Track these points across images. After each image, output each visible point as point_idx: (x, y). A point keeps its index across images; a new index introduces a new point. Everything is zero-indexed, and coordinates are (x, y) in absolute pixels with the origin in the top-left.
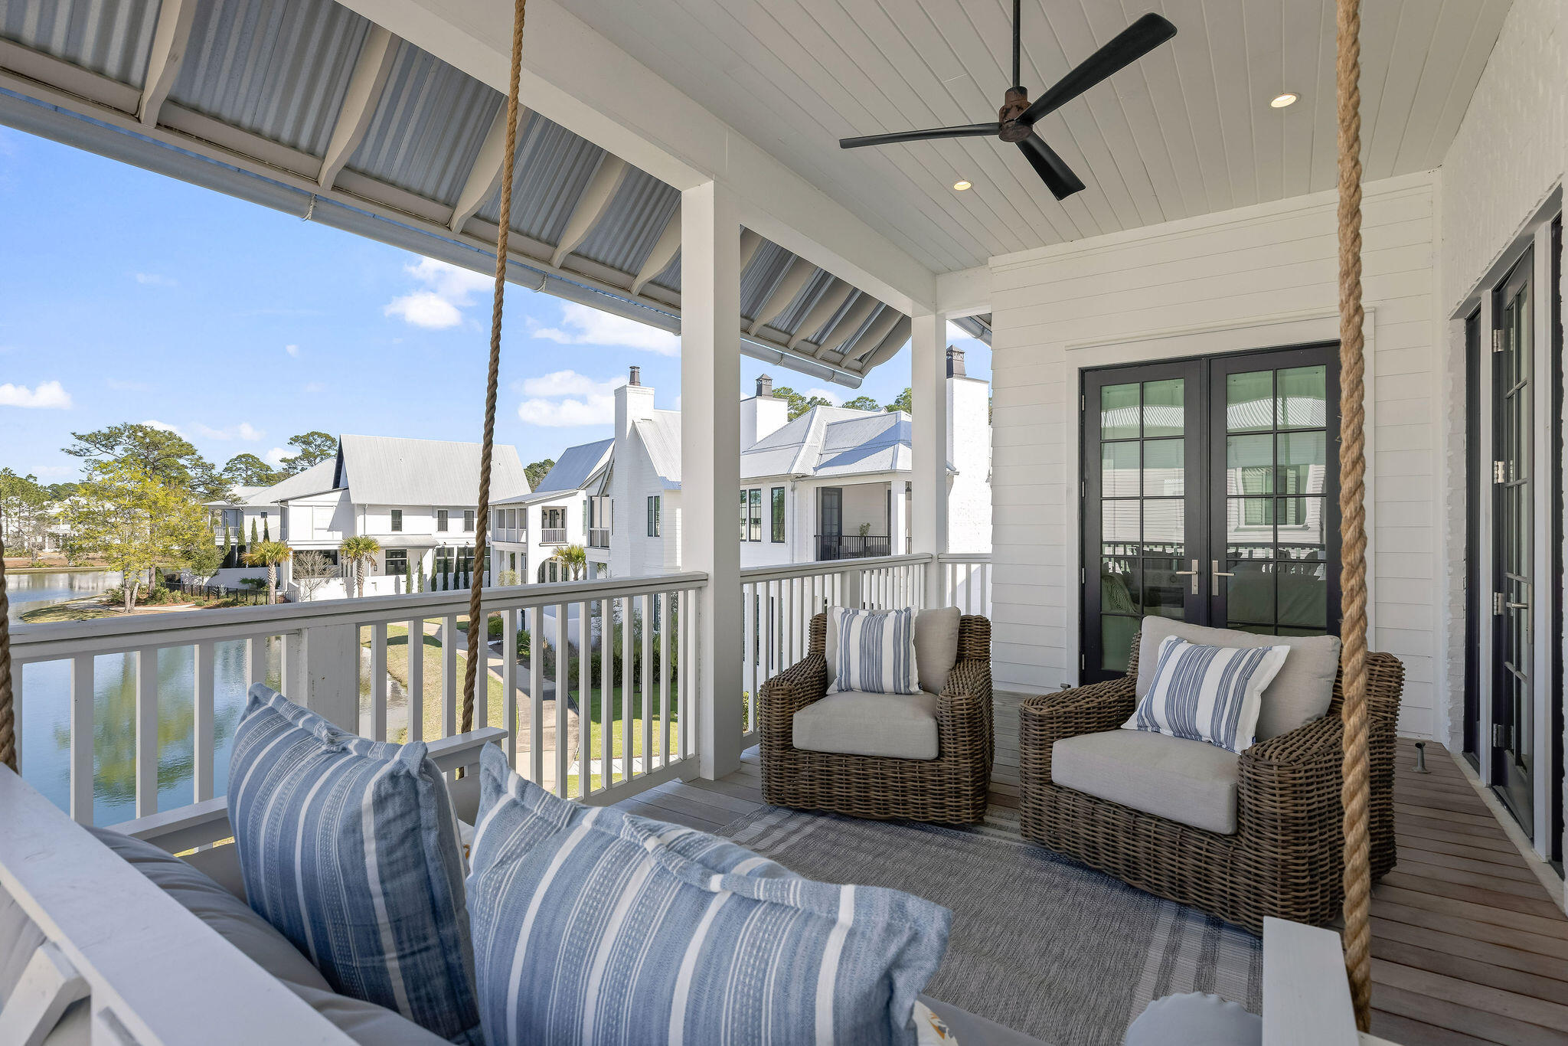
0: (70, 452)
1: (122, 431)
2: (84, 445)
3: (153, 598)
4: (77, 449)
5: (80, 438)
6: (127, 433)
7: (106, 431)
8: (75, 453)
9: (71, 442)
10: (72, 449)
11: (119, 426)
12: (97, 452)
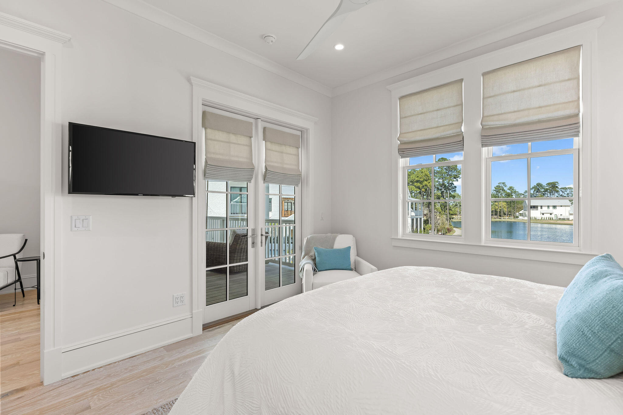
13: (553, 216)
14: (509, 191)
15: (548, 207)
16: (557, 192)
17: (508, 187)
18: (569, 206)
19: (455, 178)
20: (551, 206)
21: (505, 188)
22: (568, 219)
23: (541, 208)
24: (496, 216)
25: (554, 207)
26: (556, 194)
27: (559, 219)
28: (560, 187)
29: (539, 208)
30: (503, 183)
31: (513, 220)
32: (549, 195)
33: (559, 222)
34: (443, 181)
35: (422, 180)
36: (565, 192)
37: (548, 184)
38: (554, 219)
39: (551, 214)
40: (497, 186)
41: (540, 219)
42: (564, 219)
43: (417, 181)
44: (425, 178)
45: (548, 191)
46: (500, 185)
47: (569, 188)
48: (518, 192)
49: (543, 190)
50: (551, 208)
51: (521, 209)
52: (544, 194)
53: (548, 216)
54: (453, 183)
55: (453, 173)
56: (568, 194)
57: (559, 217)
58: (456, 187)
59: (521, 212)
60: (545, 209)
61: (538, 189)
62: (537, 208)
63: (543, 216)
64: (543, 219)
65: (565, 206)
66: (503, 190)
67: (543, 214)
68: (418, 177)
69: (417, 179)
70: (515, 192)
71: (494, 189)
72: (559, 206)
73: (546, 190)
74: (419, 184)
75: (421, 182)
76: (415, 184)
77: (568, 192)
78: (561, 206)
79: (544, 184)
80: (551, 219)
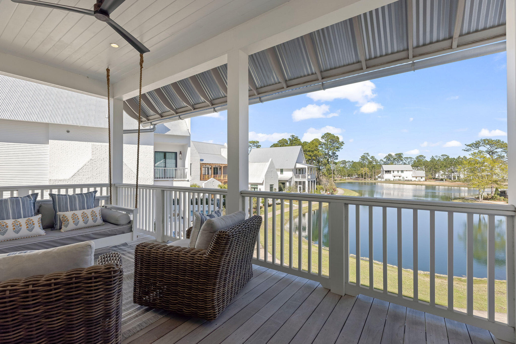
0: (465, 150)
1: (480, 142)
2: (469, 148)
3: (492, 198)
4: (467, 149)
5: (468, 146)
6: (482, 142)
7: (475, 142)
8: (467, 151)
9: (465, 147)
10: (465, 149)
11: (479, 140)
12: (473, 149)
13: (401, 178)
14: (371, 160)
15: (398, 171)
16: (402, 160)
17: (371, 157)
18: (412, 171)
19: (337, 149)
20: (400, 171)
21: (369, 158)
22: (411, 180)
23: (393, 172)
24: (362, 179)
25: (402, 171)
26: (401, 162)
27: (405, 180)
28: (404, 157)
29: (392, 172)
30: (367, 154)
31: (374, 181)
32: (396, 163)
33: (406, 182)
34: (328, 151)
35: (313, 150)
36: (407, 161)
37: (396, 155)
38: (402, 180)
39: (400, 177)
40: (363, 156)
41: (393, 180)
42: (408, 180)
43: (309, 151)
44: (315, 148)
45: (396, 160)
46: (365, 155)
47: (409, 158)
48: (377, 160)
49: (392, 159)
50: (400, 172)
51: (379, 173)
52: (393, 162)
53: (398, 178)
54: (335, 153)
55: (336, 145)
56: (409, 162)
57: (406, 179)
58: (337, 156)
59: (379, 175)
60: (396, 173)
61: (389, 158)
62: (391, 172)
63: (395, 178)
64: (395, 180)
65: (409, 171)
66: (367, 159)
67: (395, 177)
68: (310, 147)
69: (309, 149)
70: (376, 160)
71: (361, 158)
72: (405, 171)
73: (395, 159)
74: (310, 153)
75: (312, 151)
76: (308, 153)
77: (409, 161)
78: (407, 171)
79: (393, 154)
80: (399, 180)
